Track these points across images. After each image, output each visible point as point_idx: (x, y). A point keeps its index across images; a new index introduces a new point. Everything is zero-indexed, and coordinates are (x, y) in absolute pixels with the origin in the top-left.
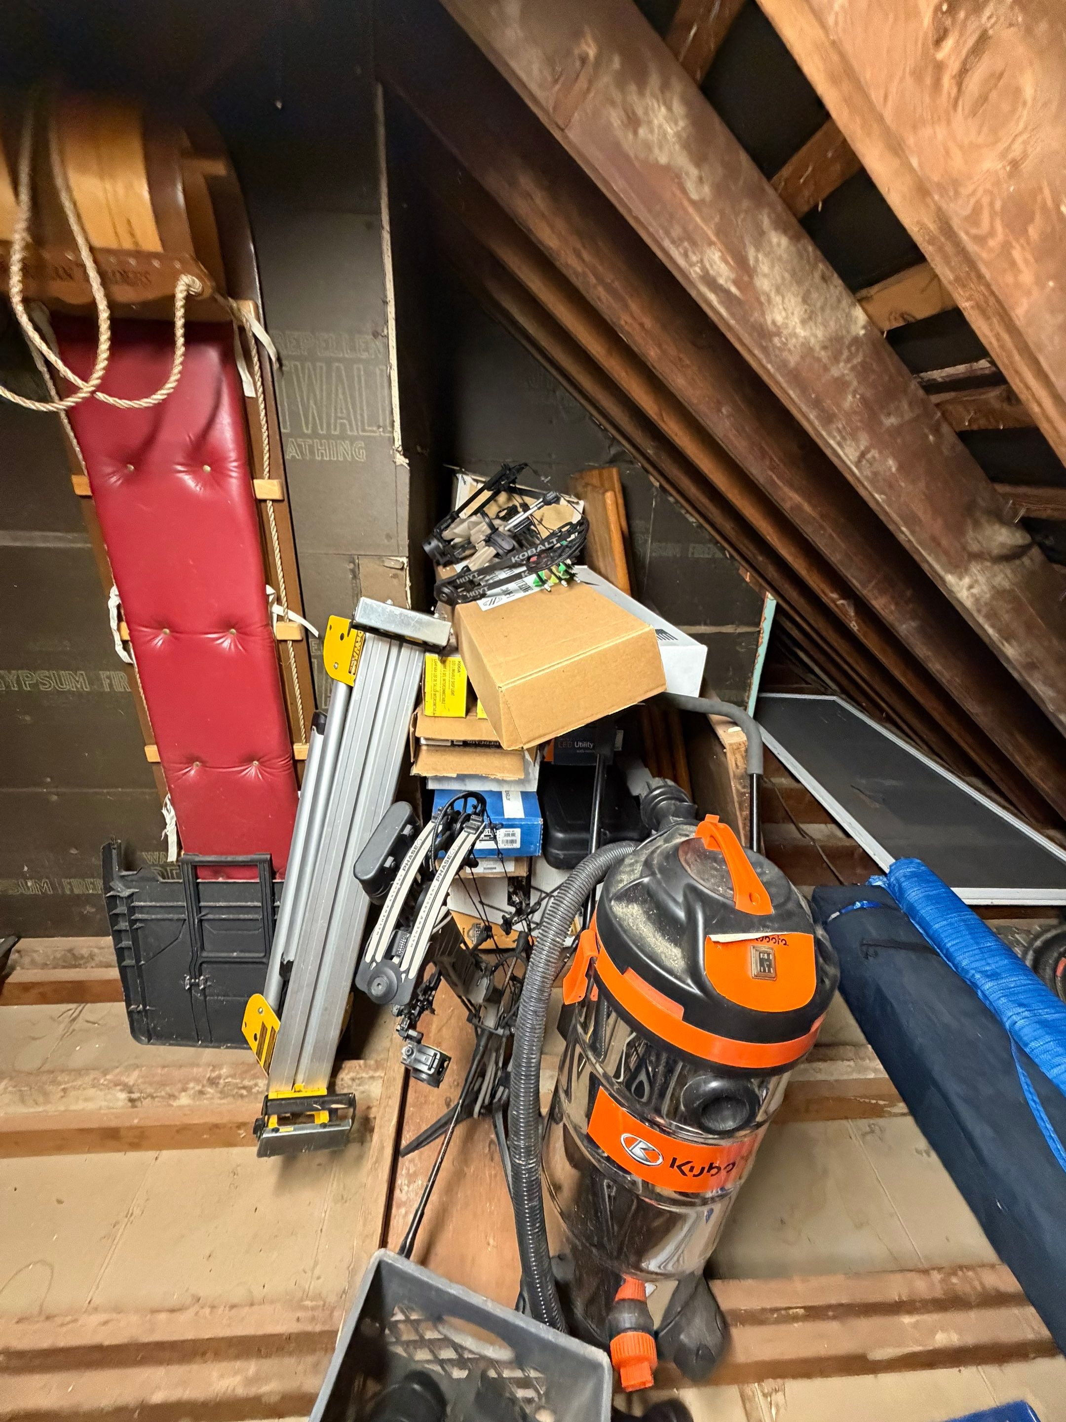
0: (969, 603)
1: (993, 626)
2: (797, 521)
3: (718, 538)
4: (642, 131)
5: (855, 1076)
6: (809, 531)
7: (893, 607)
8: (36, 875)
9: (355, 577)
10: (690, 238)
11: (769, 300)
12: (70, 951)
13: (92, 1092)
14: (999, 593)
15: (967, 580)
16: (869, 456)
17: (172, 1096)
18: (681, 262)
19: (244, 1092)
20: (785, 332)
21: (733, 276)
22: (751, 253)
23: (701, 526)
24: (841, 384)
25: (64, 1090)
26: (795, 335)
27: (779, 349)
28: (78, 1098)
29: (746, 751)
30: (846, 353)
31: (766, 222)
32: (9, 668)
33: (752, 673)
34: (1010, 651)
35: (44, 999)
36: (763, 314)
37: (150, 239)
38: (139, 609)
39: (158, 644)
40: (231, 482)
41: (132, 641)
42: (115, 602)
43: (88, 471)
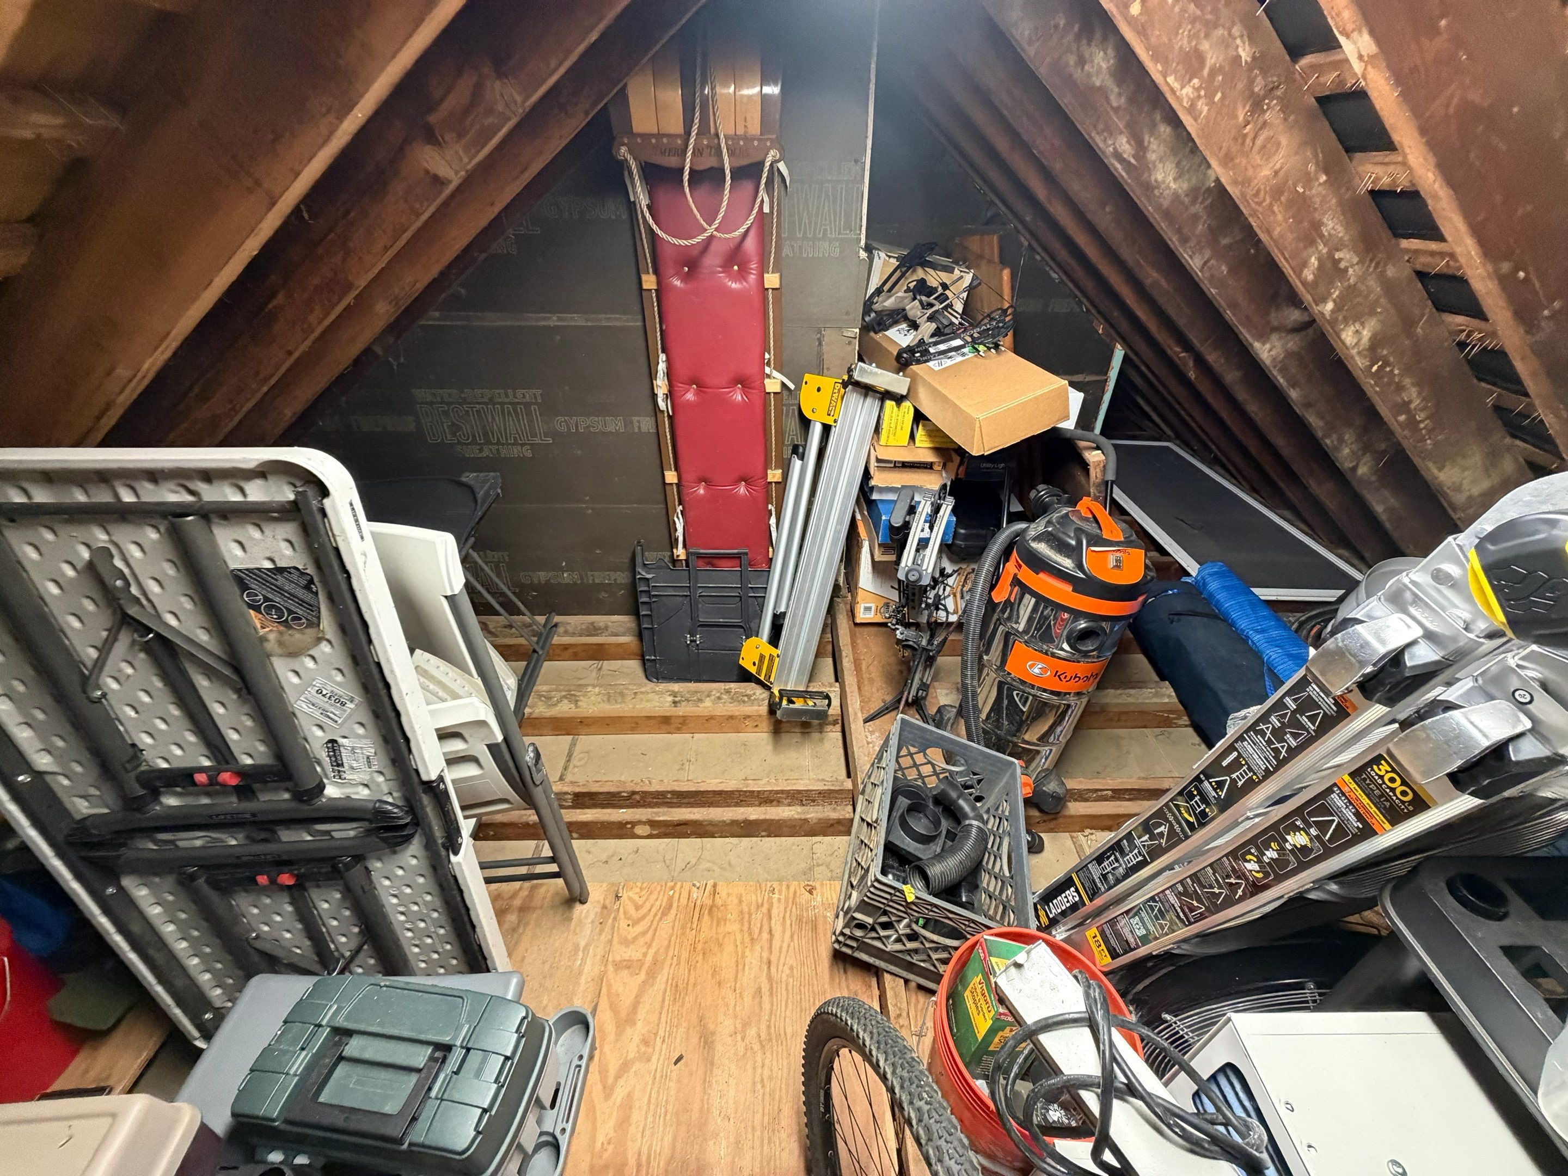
0: (1268, 362)
1: (1283, 377)
2: (1155, 294)
3: (1078, 294)
4: (1086, 67)
5: (1155, 700)
6: (1162, 301)
7: (1223, 361)
8: (570, 569)
9: (820, 344)
10: (1110, 131)
11: (1155, 167)
12: (592, 623)
13: (651, 696)
14: (1289, 354)
15: (1268, 346)
16: (1209, 264)
17: (700, 700)
18: (1101, 145)
19: (746, 699)
20: (1163, 186)
21: (1133, 152)
22: (1146, 138)
23: (1062, 281)
24: (1195, 218)
25: (636, 693)
26: (1168, 187)
27: (1159, 197)
28: (642, 700)
29: (1104, 467)
30: (1200, 200)
31: (1158, 117)
32: (571, 416)
33: (1096, 419)
34: (1294, 394)
35: (576, 657)
36: (1150, 175)
37: (755, 128)
38: (682, 371)
39: (690, 396)
40: (752, 278)
41: (671, 395)
42: (662, 367)
43: (656, 272)
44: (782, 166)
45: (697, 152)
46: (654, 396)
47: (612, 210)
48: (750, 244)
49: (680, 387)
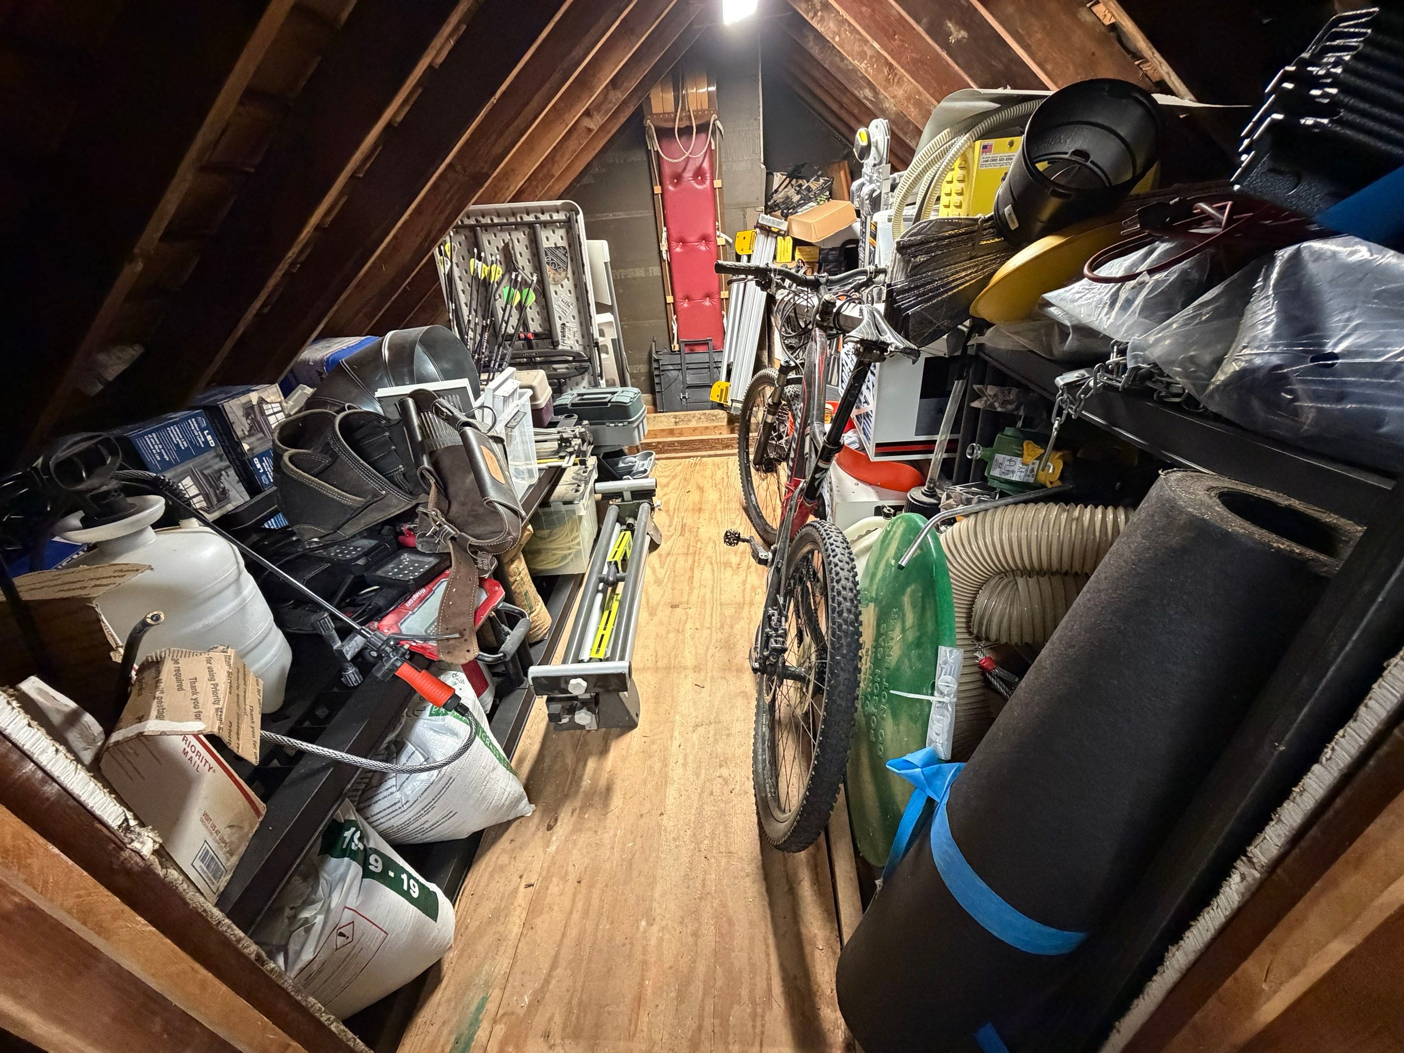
9: (744, 217)
13: (663, 419)
17: (689, 420)
19: (714, 418)
37: (706, 106)
38: (674, 235)
39: (678, 250)
40: (708, 182)
41: (669, 250)
42: (664, 235)
43: (661, 184)
44: (718, 123)
45: (681, 119)
46: (660, 252)
47: (639, 156)
48: (706, 165)
49: (674, 244)
